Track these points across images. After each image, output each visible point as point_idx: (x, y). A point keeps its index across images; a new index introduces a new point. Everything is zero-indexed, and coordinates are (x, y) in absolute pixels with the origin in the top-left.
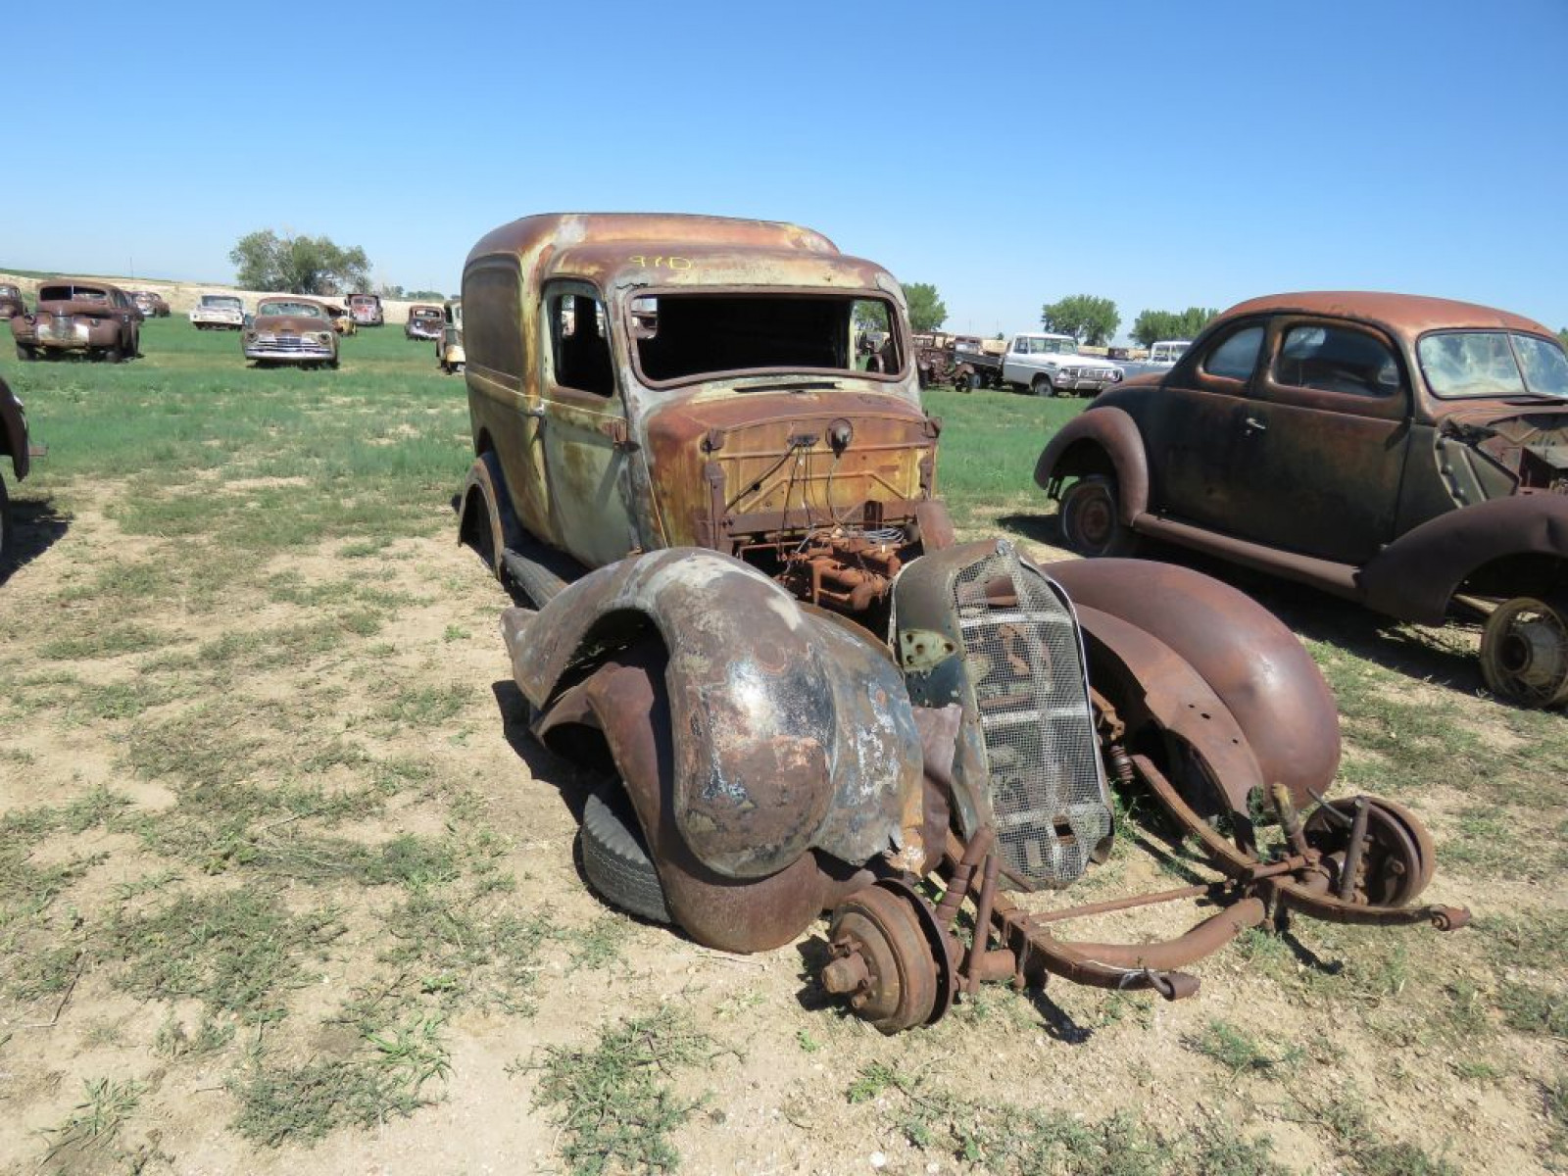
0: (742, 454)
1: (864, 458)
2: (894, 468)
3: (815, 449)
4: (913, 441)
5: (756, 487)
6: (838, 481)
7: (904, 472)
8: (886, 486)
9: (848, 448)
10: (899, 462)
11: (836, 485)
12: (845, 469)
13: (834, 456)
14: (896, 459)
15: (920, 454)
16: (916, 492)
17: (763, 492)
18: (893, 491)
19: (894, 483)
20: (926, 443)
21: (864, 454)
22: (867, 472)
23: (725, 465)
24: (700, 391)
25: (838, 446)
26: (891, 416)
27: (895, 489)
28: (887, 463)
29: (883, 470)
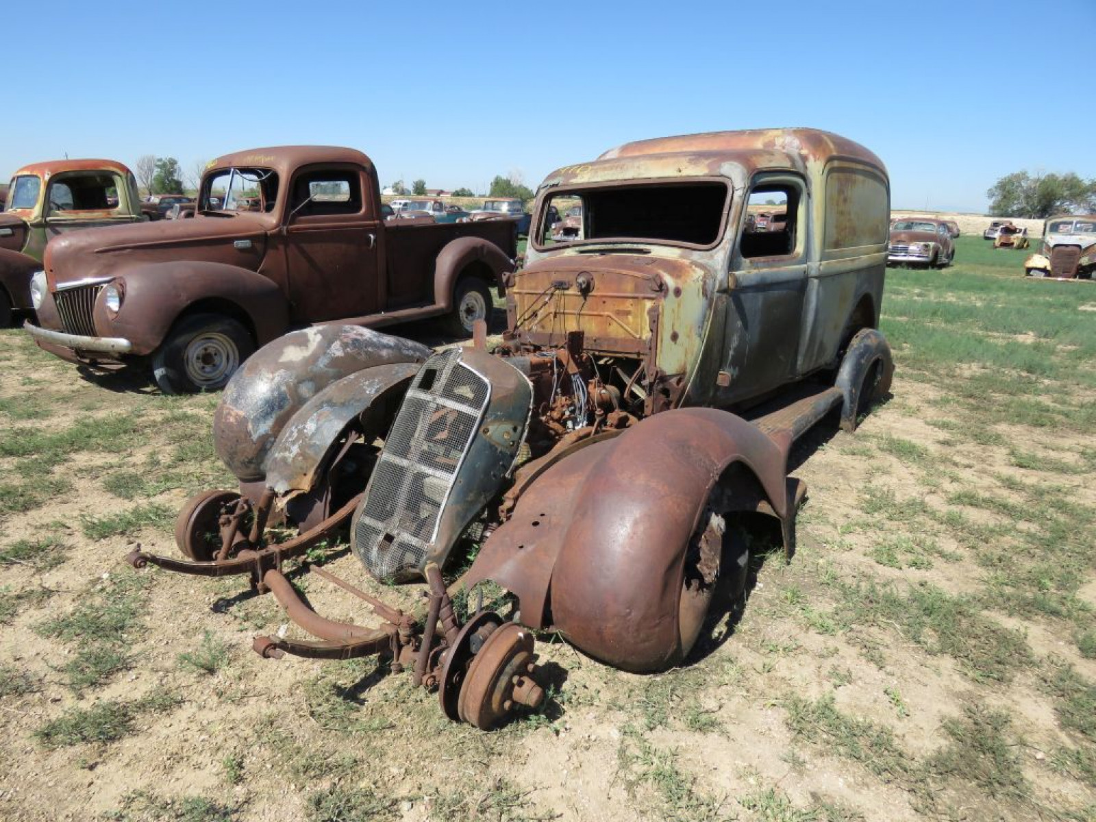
0: (525, 291)
1: (604, 302)
2: (628, 313)
3: (570, 292)
4: (641, 292)
5: (535, 314)
6: (587, 318)
7: (635, 317)
8: (622, 327)
9: (590, 294)
10: (631, 309)
11: (584, 320)
12: (589, 309)
13: (582, 298)
14: (628, 305)
15: (649, 304)
16: (646, 335)
17: (539, 318)
18: (627, 331)
19: (628, 324)
20: (653, 296)
21: (604, 299)
22: (606, 313)
23: (517, 297)
24: (564, 253)
25: (586, 291)
26: (624, 272)
27: (629, 330)
28: (621, 308)
29: (618, 313)
